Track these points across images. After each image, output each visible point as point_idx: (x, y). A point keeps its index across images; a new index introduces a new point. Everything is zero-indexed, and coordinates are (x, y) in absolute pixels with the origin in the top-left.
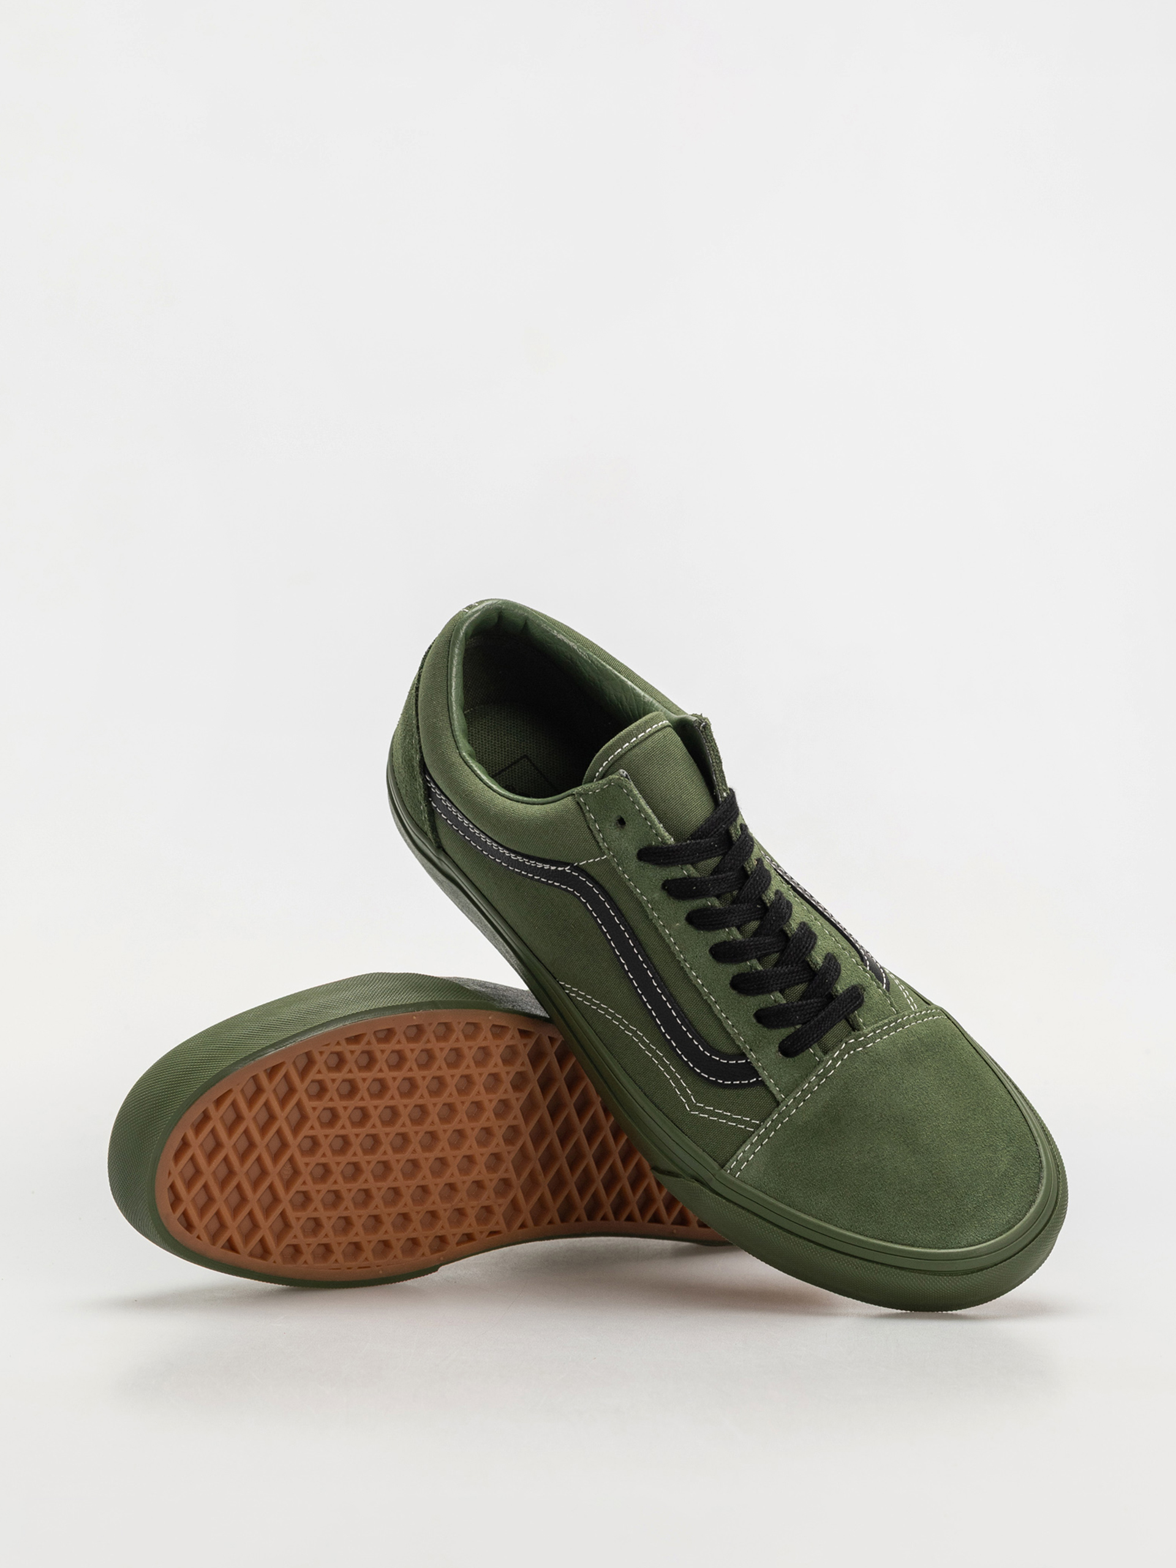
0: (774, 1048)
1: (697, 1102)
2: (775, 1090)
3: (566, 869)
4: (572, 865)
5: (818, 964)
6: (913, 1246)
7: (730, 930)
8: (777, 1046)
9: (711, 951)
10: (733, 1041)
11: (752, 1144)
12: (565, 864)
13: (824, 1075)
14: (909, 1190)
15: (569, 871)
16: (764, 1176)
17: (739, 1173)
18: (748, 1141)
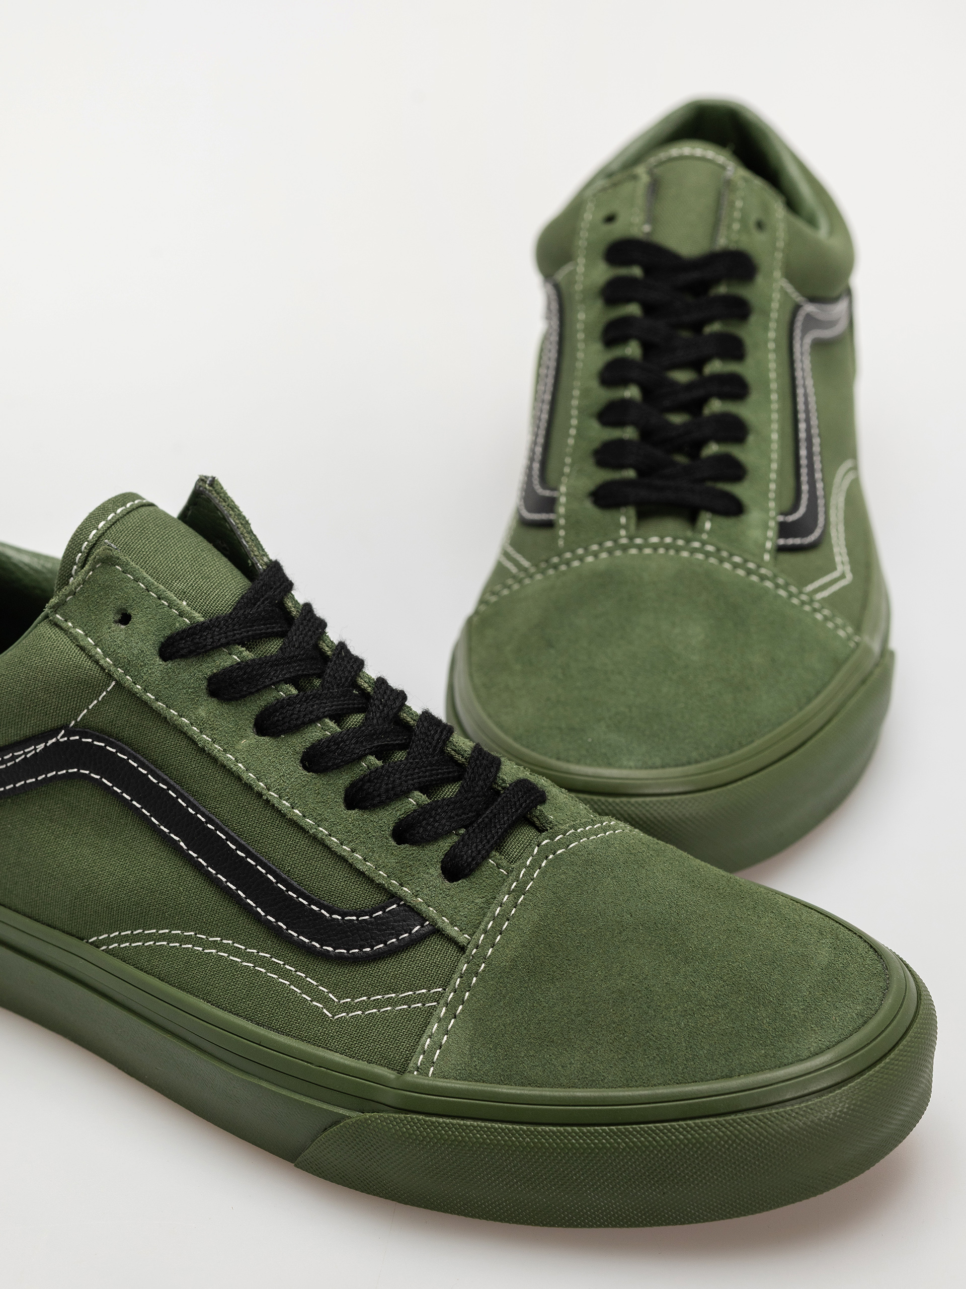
0: (435, 871)
1: (339, 999)
2: (453, 931)
3: (59, 737)
4: (65, 727)
5: (466, 751)
6: (729, 1076)
7: (324, 724)
8: (439, 866)
9: (302, 761)
10: (370, 880)
11: (439, 1020)
12: (54, 732)
13: (520, 890)
14: (698, 1007)
15: (66, 739)
16: (472, 1057)
17: (432, 1069)
18: (434, 1019)
